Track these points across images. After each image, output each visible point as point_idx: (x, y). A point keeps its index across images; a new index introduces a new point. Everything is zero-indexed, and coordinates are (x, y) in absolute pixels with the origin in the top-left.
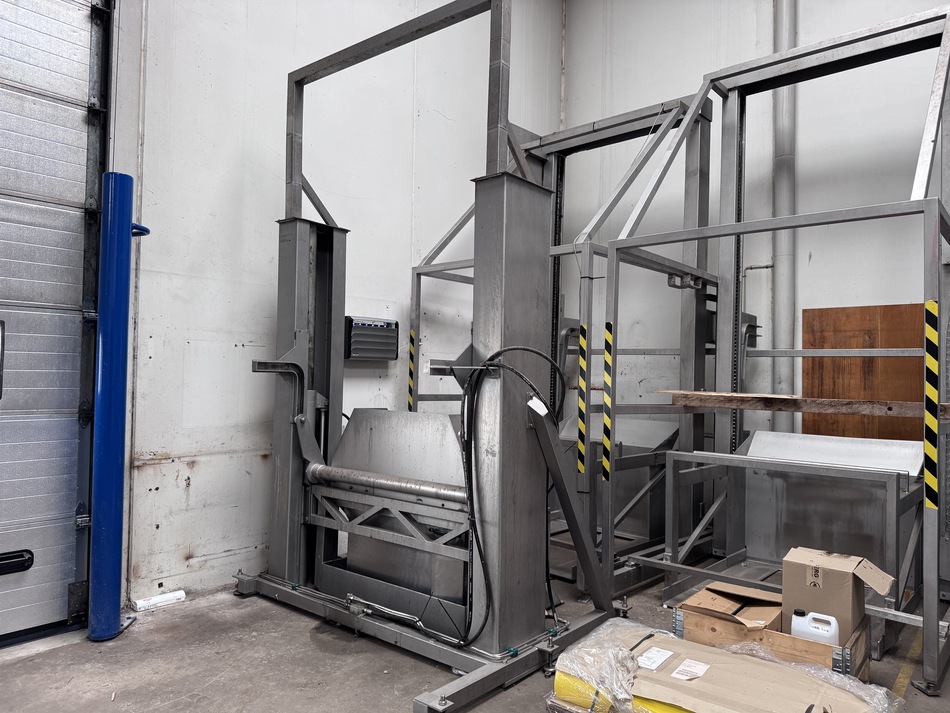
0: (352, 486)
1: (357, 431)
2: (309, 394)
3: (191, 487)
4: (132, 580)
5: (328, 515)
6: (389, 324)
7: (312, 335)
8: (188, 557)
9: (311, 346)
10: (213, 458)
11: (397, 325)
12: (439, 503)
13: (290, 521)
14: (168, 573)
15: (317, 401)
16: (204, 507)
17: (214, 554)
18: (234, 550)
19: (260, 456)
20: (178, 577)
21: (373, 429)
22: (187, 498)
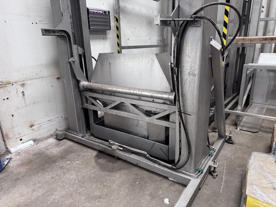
0: (103, 92)
1: (102, 65)
2: (74, 47)
3: (25, 96)
4: (6, 140)
5: (93, 104)
6: (105, 12)
7: (71, 15)
8: (32, 126)
9: (72, 21)
10: (33, 81)
11: (109, 12)
12: (151, 99)
13: (76, 108)
14: (23, 134)
15: (79, 50)
16: (34, 103)
17: (43, 123)
18: (52, 120)
19: (56, 78)
20: (28, 135)
21: (111, 64)
22: (24, 101)
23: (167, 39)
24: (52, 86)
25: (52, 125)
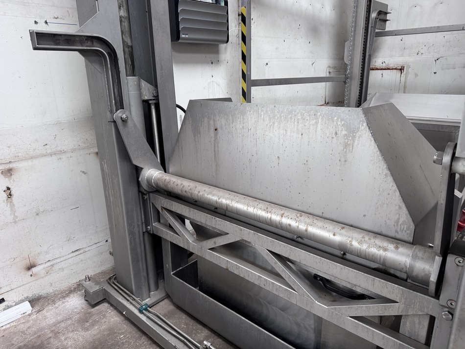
0: (196, 201)
1: (196, 132)
2: (130, 84)
3: (14, 198)
8: (30, 267)
9: (123, 13)
10: (35, 162)
11: (226, 2)
12: (338, 252)
13: (129, 235)
14: (8, 287)
15: (143, 90)
16: (37, 214)
17: (60, 257)
18: (83, 248)
19: (94, 153)
20: (21, 288)
21: (219, 130)
22: (11, 210)
23: (352, 64)
24: (83, 172)
25: (82, 260)
